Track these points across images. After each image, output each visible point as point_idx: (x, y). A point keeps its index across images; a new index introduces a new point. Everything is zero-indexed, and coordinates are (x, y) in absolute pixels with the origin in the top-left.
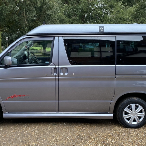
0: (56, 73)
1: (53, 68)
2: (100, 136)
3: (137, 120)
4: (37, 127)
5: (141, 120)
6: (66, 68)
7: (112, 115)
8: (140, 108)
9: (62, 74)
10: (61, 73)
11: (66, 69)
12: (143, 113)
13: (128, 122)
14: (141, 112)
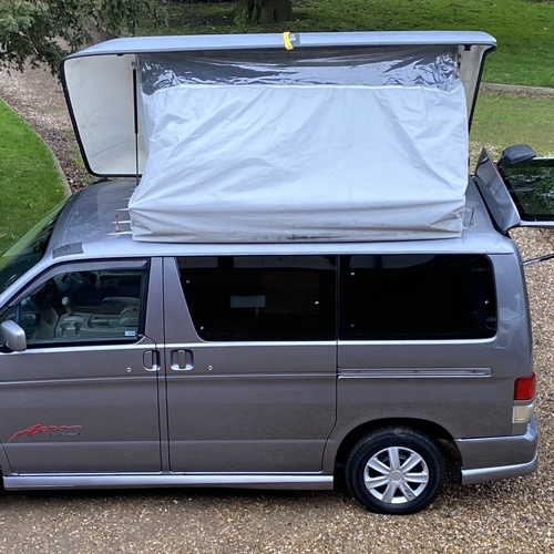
0: (158, 364)
1: (149, 349)
2: (290, 544)
3: (404, 493)
4: (106, 513)
5: (417, 493)
6: (188, 350)
7: (331, 478)
8: (416, 458)
9: (175, 368)
10: (172, 363)
11: (188, 354)
12: (425, 473)
13: (379, 496)
14: (418, 468)
